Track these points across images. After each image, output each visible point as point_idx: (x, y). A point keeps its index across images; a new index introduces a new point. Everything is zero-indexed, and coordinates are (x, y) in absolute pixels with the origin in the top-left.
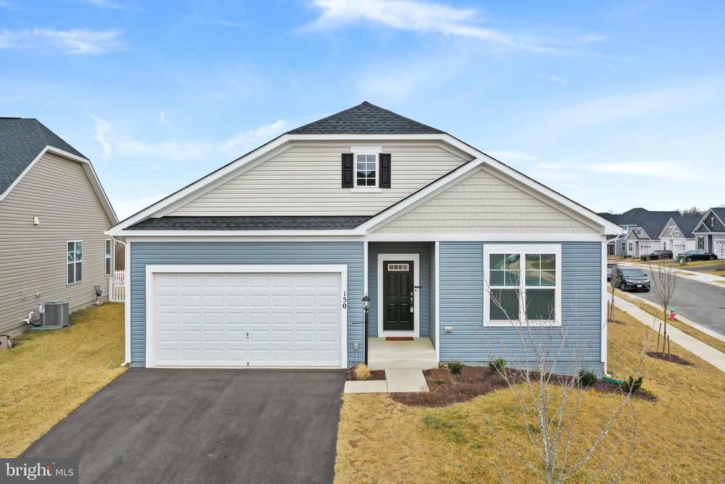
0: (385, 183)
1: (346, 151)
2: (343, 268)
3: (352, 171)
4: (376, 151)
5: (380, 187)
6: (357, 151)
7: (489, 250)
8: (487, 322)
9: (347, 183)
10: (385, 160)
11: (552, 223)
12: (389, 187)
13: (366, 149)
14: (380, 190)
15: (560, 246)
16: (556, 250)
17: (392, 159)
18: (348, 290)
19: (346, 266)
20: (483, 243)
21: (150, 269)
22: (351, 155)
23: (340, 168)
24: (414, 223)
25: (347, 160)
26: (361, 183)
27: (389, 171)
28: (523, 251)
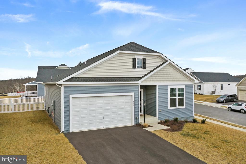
0: (144, 67)
1: (134, 57)
2: (133, 94)
3: (135, 63)
4: (142, 57)
5: (143, 68)
6: (137, 57)
7: (170, 87)
8: (169, 108)
9: (134, 67)
10: (144, 60)
11: (183, 80)
12: (145, 69)
13: (139, 57)
14: (143, 69)
15: (185, 86)
17: (146, 60)
18: (134, 100)
19: (134, 93)
20: (168, 85)
21: (71, 96)
23: (132, 62)
24: (151, 80)
25: (134, 59)
26: (138, 67)
27: (145, 64)
28: (177, 87)
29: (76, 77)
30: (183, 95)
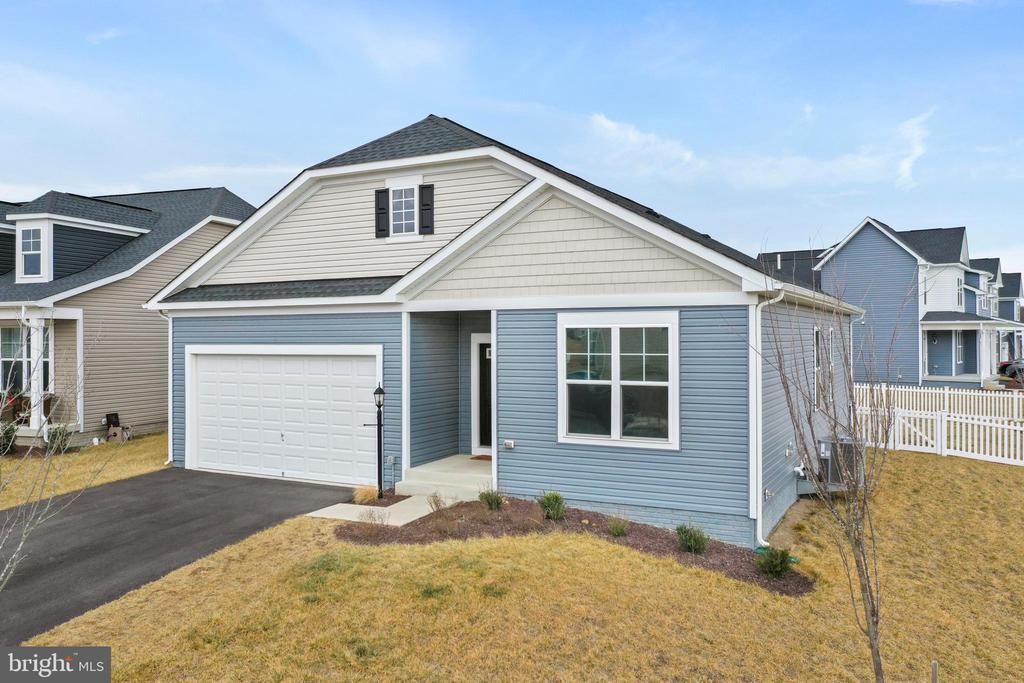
0: (427, 228)
1: (380, 186)
2: (376, 350)
3: (387, 213)
4: (414, 182)
5: (421, 233)
6: (393, 184)
7: (565, 322)
8: (563, 435)
9: (382, 231)
10: (427, 191)
11: (662, 276)
12: (432, 232)
13: (403, 181)
14: (421, 238)
15: (675, 314)
16: (670, 321)
17: (436, 192)
18: (384, 381)
19: (381, 347)
20: (553, 312)
21: (190, 349)
22: (386, 191)
23: (373, 211)
24: (462, 284)
25: (382, 196)
26: (398, 229)
27: (431, 209)
28: (616, 323)
29: (200, 286)
30: (659, 370)
